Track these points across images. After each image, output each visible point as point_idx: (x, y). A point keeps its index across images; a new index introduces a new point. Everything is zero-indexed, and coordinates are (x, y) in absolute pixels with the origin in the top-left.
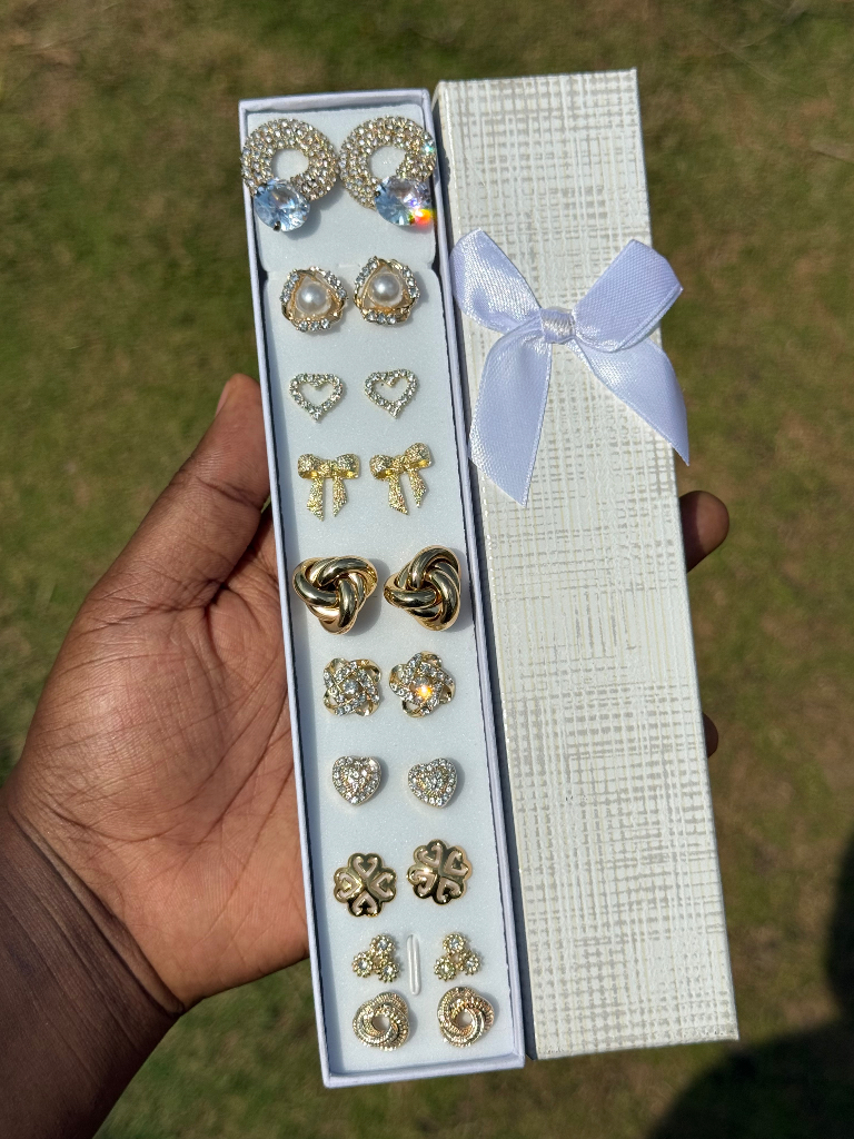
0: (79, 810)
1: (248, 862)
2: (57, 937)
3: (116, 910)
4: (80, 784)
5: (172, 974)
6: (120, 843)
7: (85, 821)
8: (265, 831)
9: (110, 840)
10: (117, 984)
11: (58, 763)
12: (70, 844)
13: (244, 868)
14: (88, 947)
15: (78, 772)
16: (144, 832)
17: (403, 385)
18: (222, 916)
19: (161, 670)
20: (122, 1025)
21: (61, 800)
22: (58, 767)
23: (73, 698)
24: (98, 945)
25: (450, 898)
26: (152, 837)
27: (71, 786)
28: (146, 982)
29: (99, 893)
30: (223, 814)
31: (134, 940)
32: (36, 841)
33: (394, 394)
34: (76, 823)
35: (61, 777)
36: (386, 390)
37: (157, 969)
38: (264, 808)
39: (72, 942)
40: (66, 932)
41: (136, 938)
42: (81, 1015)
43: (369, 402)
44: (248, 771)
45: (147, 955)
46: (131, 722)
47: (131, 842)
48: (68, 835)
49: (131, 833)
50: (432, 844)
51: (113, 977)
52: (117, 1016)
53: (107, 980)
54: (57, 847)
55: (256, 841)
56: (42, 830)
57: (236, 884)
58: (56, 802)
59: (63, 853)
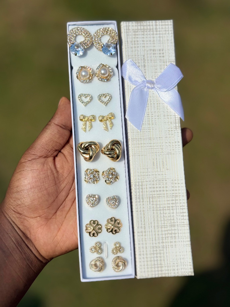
0: (19, 210)
1: (63, 223)
2: (13, 244)
3: (29, 236)
4: (20, 203)
5: (43, 253)
6: (30, 218)
7: (20, 212)
8: (68, 215)
9: (27, 218)
10: (29, 255)
11: (14, 197)
12: (17, 219)
13: (62, 225)
14: (21, 246)
15: (19, 199)
16: (36, 215)
17: (108, 97)
18: (56, 238)
19: (41, 173)
20: (31, 266)
21: (14, 207)
22: (14, 198)
23: (18, 180)
24: (24, 245)
25: (116, 232)
26: (38, 217)
27: (17, 203)
28: (37, 255)
29: (24, 232)
30: (57, 211)
31: (33, 244)
32: (8, 218)
33: (105, 100)
34: (18, 213)
35: (15, 201)
36: (103, 98)
37: (39, 251)
38: (68, 209)
39: (17, 245)
40: (15, 242)
41: (34, 243)
42: (19, 264)
43: (99, 102)
44: (64, 200)
45: (37, 248)
46: (33, 186)
47: (33, 218)
48: (16, 216)
49: (32, 216)
50: (112, 218)
51: (28, 254)
52: (29, 264)
53: (26, 255)
54: (13, 219)
55: (65, 217)
56: (9, 215)
57: (59, 229)
58: (13, 207)
59: (15, 221)
